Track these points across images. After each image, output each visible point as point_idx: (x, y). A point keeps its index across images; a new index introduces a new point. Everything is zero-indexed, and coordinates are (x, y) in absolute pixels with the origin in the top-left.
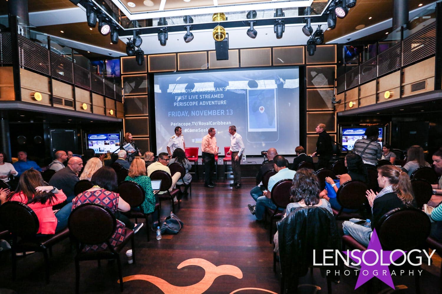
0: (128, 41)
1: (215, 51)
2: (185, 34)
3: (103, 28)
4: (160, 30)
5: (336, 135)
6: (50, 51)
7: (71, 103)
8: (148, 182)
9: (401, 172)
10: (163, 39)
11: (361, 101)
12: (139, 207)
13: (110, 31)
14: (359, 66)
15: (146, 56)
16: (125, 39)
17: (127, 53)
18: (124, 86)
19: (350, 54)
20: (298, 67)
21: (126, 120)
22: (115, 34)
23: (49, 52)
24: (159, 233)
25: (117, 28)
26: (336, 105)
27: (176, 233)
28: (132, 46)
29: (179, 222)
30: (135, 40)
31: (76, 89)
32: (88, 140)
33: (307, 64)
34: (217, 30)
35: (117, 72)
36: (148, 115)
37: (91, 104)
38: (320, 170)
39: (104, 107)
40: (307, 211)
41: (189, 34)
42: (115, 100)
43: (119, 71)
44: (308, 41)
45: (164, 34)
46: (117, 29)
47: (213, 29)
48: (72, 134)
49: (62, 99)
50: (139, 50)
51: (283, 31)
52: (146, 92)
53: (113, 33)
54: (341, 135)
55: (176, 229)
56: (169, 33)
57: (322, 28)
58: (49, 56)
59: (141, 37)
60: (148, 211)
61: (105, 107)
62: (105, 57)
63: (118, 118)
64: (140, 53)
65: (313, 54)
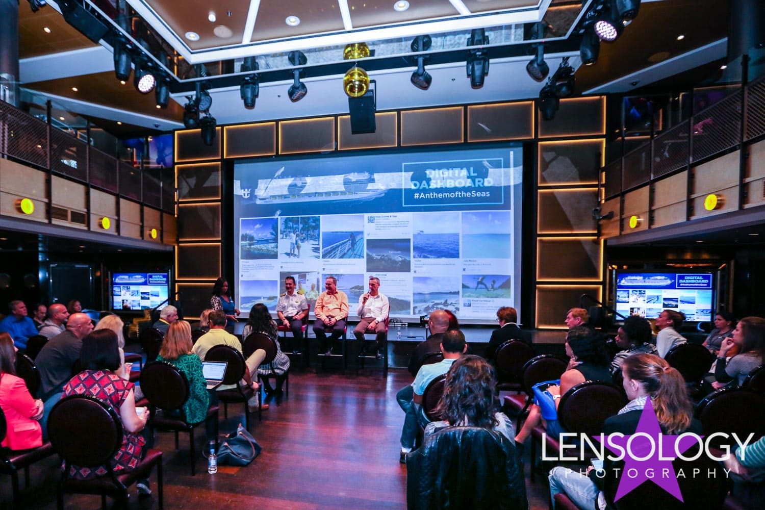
0: (187, 101)
1: (349, 116)
2: (291, 85)
3: (141, 80)
4: (244, 79)
5: (601, 287)
6: (51, 126)
7: (83, 218)
8: (196, 365)
9: (665, 368)
10: (249, 95)
11: (657, 215)
12: (178, 411)
13: (154, 85)
14: (653, 141)
15: (220, 128)
16: (181, 99)
17: (186, 123)
18: (178, 186)
19: (637, 114)
20: (521, 144)
21: (180, 248)
22: (164, 90)
23: (48, 127)
24: (213, 462)
25: (168, 79)
26: (601, 222)
27: (245, 464)
28: (194, 110)
29: (252, 445)
30: (198, 100)
31: (92, 191)
32: (113, 284)
33: (539, 137)
34: (352, 75)
35: (168, 159)
36: (220, 239)
37: (116, 218)
38: (538, 359)
39: (141, 224)
40: (462, 434)
41: (297, 85)
42: (162, 211)
43: (171, 156)
44: (541, 91)
45: (252, 87)
46: (167, 81)
47: (344, 75)
48: (85, 272)
49: (66, 211)
50: (206, 117)
51: (484, 73)
52: (218, 196)
53: (161, 87)
54: (614, 288)
55: (245, 457)
56: (261, 85)
57: (571, 63)
58: (48, 134)
59: (210, 95)
60: (193, 419)
61: (143, 224)
62: (147, 132)
63: (166, 245)
64: (210, 122)
65: (552, 118)
